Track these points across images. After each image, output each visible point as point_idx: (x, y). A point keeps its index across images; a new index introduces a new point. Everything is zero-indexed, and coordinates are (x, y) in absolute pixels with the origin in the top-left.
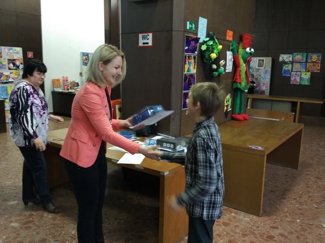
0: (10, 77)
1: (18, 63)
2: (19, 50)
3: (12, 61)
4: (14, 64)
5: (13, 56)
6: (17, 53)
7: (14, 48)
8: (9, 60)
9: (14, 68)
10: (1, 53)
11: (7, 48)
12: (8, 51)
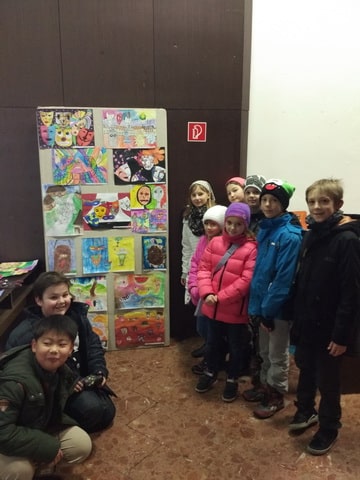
0: (117, 210)
1: (148, 162)
2: (157, 116)
3: (129, 157)
4: (135, 167)
5: (133, 139)
6: (148, 128)
7: (139, 111)
8: (117, 152)
9: (135, 179)
10: (91, 130)
11: (113, 112)
12: (115, 121)
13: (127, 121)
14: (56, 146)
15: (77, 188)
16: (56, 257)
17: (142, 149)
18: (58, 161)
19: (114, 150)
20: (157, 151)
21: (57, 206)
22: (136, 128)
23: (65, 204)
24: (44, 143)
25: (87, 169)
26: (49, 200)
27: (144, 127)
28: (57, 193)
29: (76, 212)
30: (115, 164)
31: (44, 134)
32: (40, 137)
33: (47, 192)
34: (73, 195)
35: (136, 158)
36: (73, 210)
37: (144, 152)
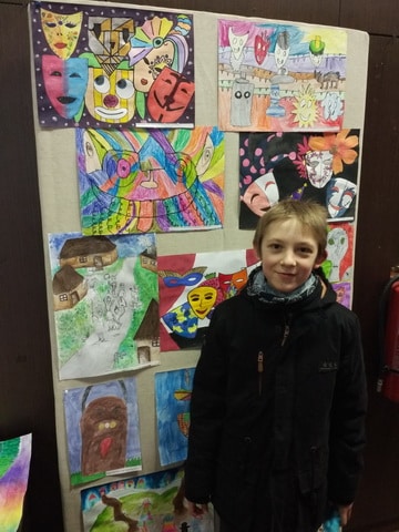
1: (319, 167)
3: (278, 155)
4: (290, 179)
8: (251, 141)
10: (188, 75)
11: (245, 29)
12: (251, 54)
13: (279, 56)
14: (88, 121)
15: (144, 242)
16: (88, 431)
17: (309, 135)
18: (93, 164)
19: (243, 135)
20: (341, 139)
21: (92, 294)
22: (298, 76)
23: (113, 286)
24: (54, 111)
25: (172, 190)
26: (68, 279)
27: (317, 75)
28: (90, 259)
29: (142, 307)
30: (243, 172)
31: (52, 83)
32: (42, 92)
33: (63, 256)
34: (133, 261)
35: (292, 156)
36: (134, 303)
37: (314, 141)
